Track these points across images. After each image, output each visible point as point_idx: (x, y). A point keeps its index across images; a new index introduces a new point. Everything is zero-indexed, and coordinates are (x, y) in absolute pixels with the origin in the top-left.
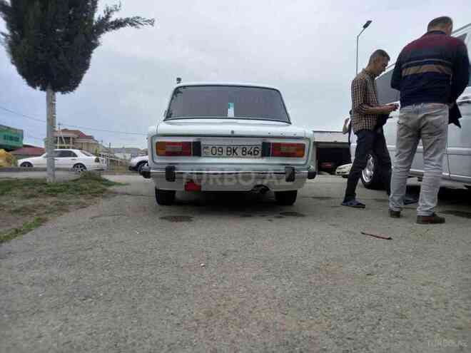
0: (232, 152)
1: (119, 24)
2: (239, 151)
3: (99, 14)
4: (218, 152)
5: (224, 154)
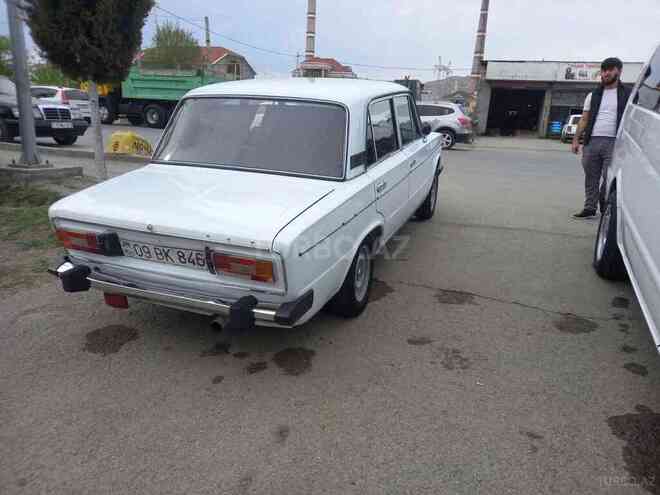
0: (164, 255)
2: (173, 255)
4: (145, 252)
5: (153, 255)
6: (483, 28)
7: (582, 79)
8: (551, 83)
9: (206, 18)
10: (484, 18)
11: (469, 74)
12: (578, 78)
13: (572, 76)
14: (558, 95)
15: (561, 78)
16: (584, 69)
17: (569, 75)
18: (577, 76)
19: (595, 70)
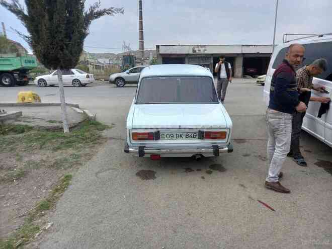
0: (179, 136)
1: (100, 14)
2: (184, 136)
3: (87, 9)
4: (171, 136)
5: (175, 137)
6: (141, 28)
7: (200, 53)
8: (187, 55)
9: (3, 23)
10: (141, 23)
11: (138, 50)
12: (197, 52)
13: (195, 52)
14: (190, 60)
15: (191, 52)
16: (200, 48)
17: (194, 51)
18: (197, 51)
19: (204, 48)
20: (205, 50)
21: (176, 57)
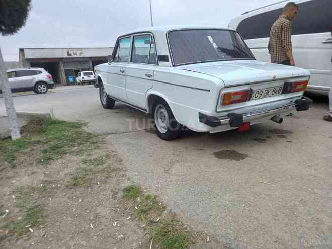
0: (267, 93)
2: (271, 93)
4: (259, 95)
5: (263, 95)
7: (76, 56)
8: (61, 59)
12: (73, 56)
13: (71, 55)
14: (66, 64)
15: (66, 56)
16: (75, 51)
17: (69, 54)
19: (80, 52)
20: (82, 53)
21: (47, 61)
